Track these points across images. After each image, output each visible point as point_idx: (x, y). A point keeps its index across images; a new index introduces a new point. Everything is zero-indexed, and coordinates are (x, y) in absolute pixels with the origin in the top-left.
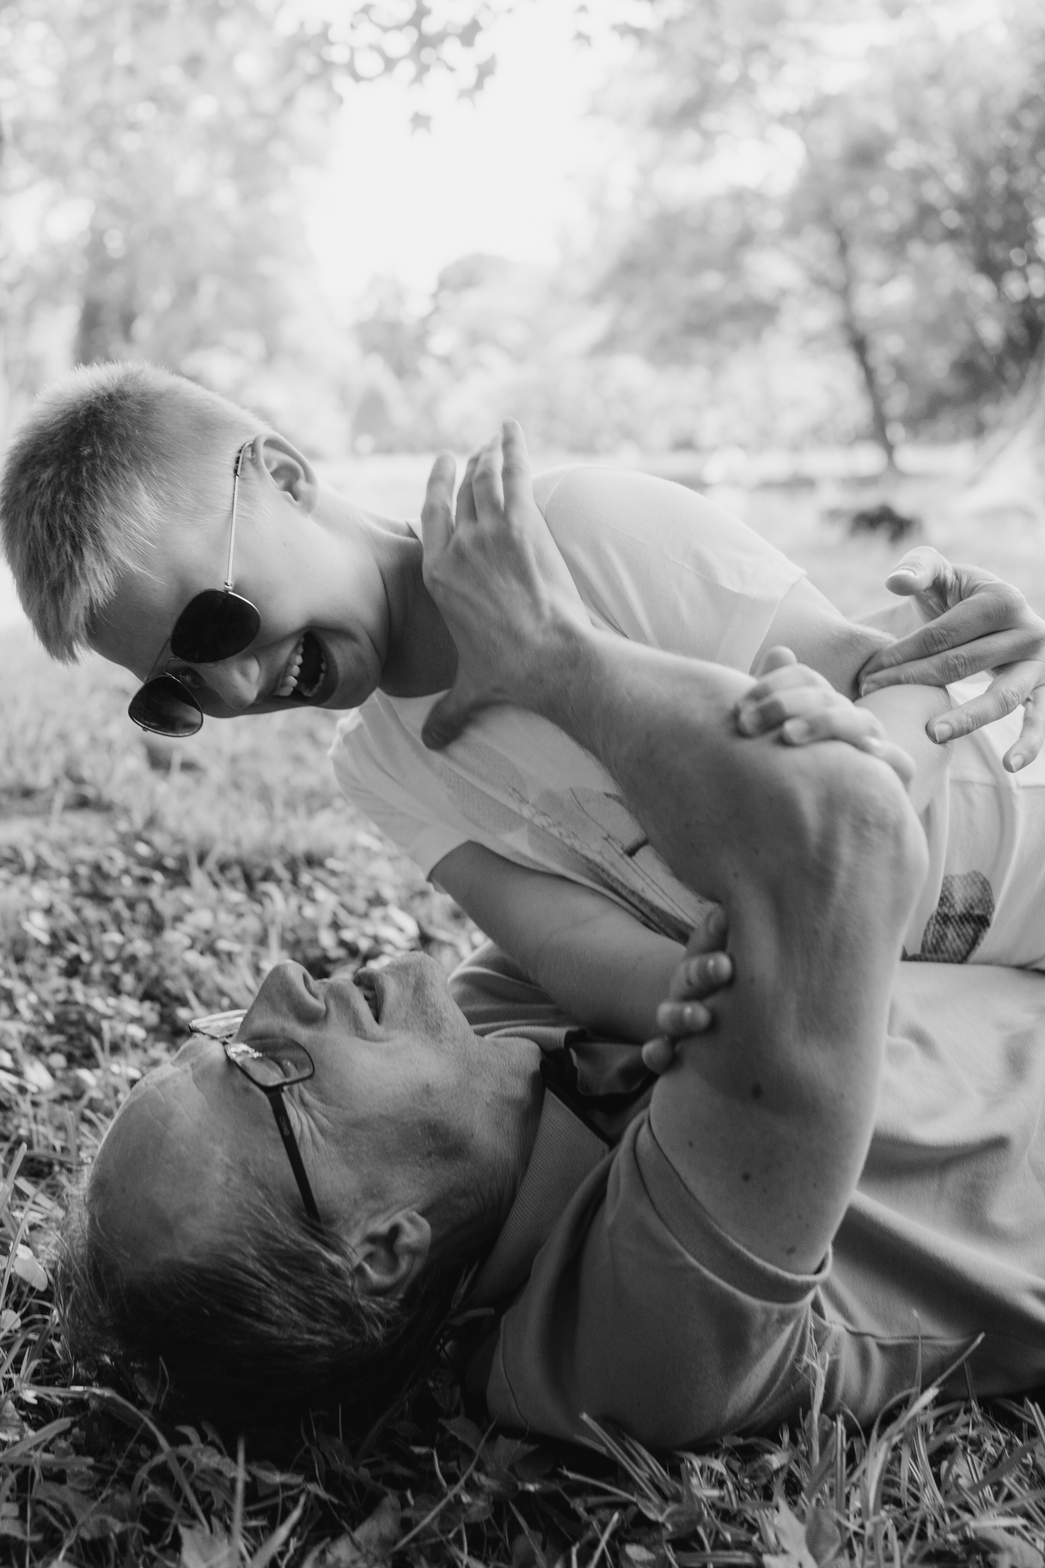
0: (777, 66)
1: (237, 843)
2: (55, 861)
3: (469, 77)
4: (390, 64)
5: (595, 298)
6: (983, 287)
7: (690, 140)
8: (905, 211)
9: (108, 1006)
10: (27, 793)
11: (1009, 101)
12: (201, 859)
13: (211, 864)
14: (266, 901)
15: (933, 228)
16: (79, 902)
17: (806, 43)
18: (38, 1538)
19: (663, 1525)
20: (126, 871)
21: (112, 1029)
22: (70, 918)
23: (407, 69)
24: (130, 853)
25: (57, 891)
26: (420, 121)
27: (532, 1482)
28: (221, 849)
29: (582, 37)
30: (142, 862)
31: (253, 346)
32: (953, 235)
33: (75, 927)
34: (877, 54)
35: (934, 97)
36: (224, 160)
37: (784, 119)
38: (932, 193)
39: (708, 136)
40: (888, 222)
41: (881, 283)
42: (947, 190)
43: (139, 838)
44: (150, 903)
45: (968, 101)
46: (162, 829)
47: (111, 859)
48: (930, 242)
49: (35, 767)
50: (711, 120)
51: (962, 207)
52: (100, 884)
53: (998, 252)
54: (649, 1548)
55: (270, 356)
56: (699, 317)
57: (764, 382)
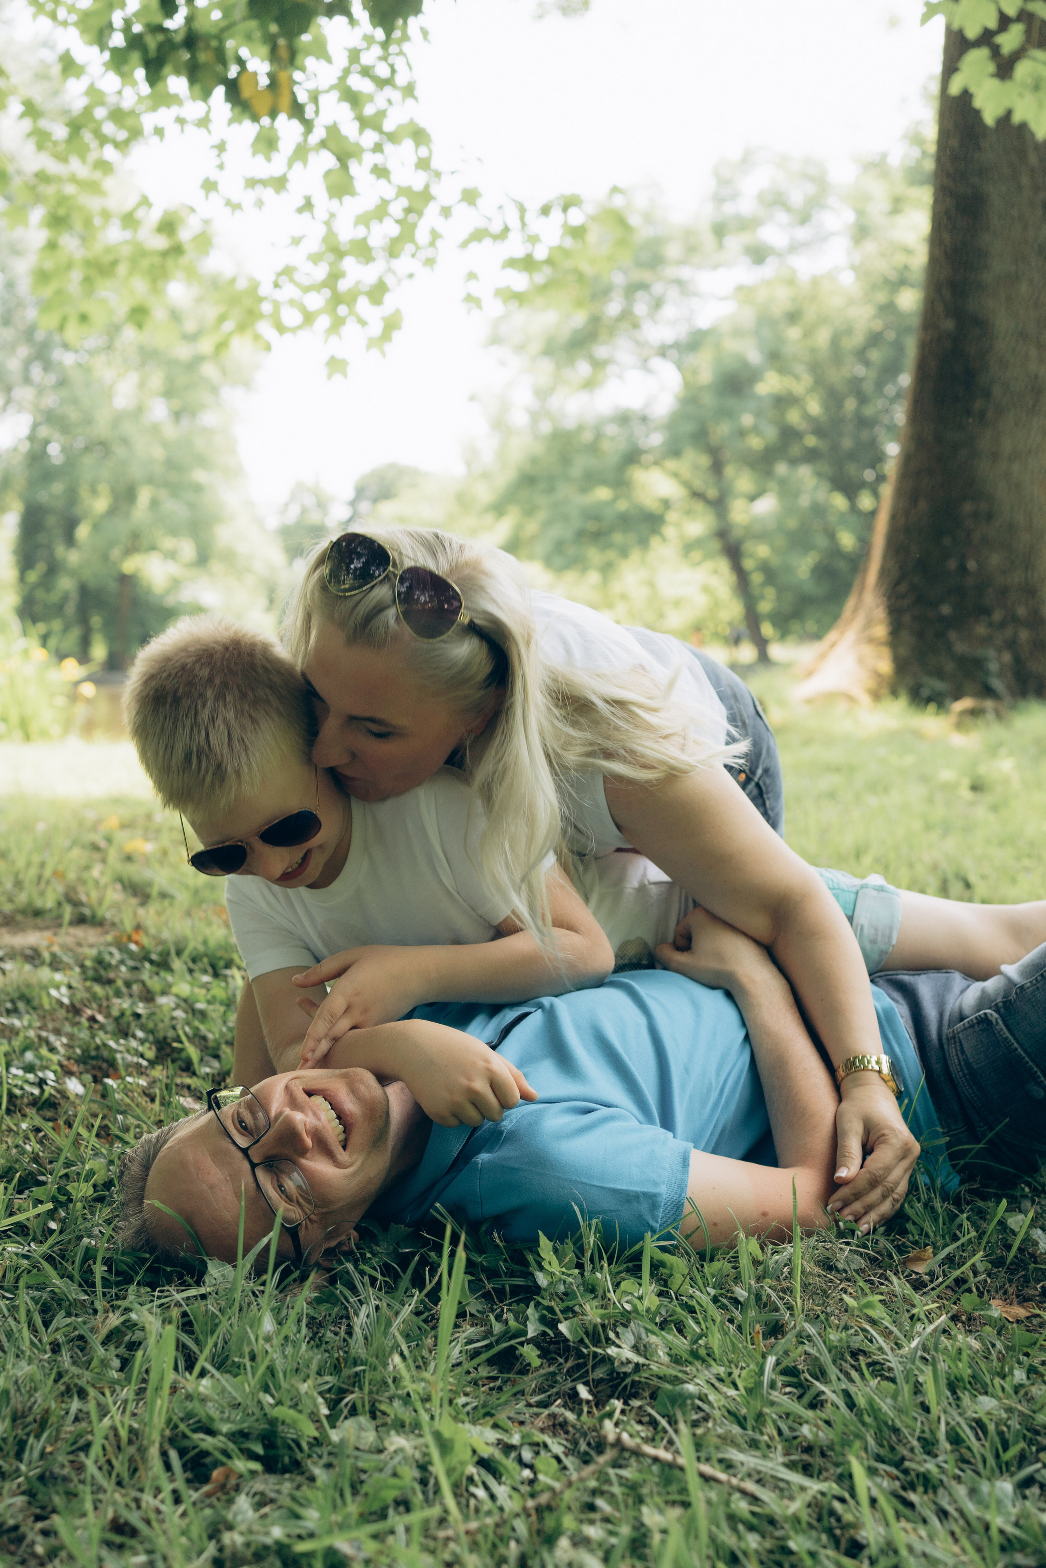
0: (658, 304)
1: (205, 943)
2: (67, 957)
3: (376, 328)
4: (309, 318)
5: (498, 508)
6: (839, 502)
7: (583, 368)
8: (771, 433)
9: (119, 1045)
10: (37, 913)
11: (858, 339)
12: (179, 953)
13: (186, 955)
14: (230, 980)
15: (795, 450)
16: (88, 984)
17: (680, 283)
20: (122, 962)
22: (81, 994)
23: (323, 322)
24: (123, 949)
25: (71, 976)
26: (336, 365)
28: (194, 945)
29: (472, 300)
30: (133, 956)
31: (187, 549)
32: (811, 456)
33: (88, 998)
34: (743, 292)
35: (794, 333)
36: (157, 380)
37: (663, 351)
38: (794, 417)
39: (598, 365)
40: (755, 443)
41: (753, 498)
42: (806, 416)
43: (130, 939)
44: (143, 983)
45: (823, 338)
46: (147, 933)
47: (111, 954)
48: (793, 462)
49: (42, 894)
50: (601, 351)
51: (819, 431)
52: (103, 973)
53: (851, 469)
55: (203, 559)
56: (592, 526)
57: (651, 584)
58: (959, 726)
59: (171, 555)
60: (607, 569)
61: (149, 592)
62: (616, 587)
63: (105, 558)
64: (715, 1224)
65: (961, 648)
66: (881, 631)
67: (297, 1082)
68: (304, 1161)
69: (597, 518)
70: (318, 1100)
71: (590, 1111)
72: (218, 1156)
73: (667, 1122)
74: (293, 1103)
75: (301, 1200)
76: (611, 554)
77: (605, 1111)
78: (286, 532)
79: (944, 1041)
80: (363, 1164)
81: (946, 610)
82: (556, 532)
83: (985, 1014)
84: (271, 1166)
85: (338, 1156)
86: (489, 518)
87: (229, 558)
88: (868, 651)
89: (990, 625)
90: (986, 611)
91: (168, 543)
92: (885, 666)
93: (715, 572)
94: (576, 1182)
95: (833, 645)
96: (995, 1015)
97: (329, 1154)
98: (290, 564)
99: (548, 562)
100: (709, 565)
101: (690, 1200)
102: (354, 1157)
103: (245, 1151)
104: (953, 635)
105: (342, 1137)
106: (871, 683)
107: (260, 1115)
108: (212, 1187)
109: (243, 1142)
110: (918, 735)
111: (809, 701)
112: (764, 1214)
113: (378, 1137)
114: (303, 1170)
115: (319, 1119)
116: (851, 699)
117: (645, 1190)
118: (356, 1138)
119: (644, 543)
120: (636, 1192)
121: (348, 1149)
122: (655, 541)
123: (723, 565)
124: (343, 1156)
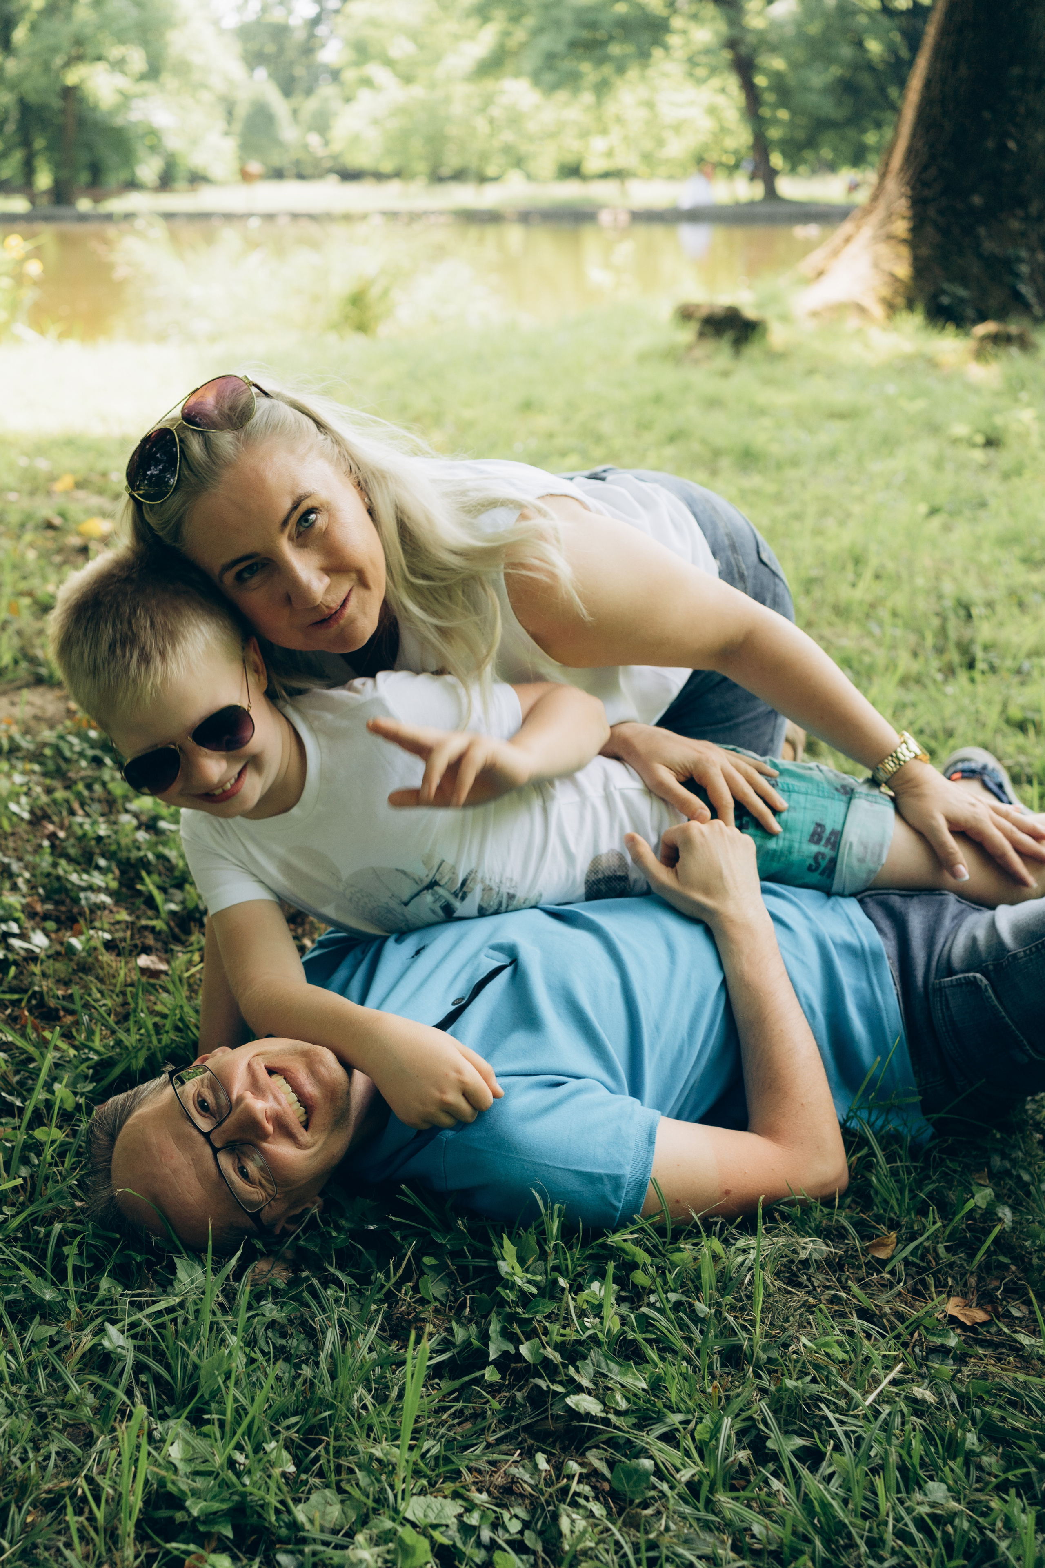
2: (26, 743)
5: (482, 12)
9: (82, 880)
16: (49, 782)
18: (90, 1265)
19: (445, 1245)
20: (82, 754)
21: (87, 899)
22: (44, 798)
27: (372, 1224)
30: (93, 744)
31: (137, 60)
33: (48, 805)
52: (64, 766)
54: (436, 1258)
55: (153, 73)
56: (585, 34)
57: (650, 105)
58: (980, 355)
59: (119, 65)
60: (602, 88)
61: (95, 108)
62: (611, 108)
63: (47, 67)
64: (677, 1201)
65: (989, 246)
66: (901, 227)
67: (260, 1058)
68: (265, 1145)
69: (593, 25)
70: (278, 1081)
71: (558, 1084)
72: (181, 1140)
73: (636, 1090)
74: (256, 1087)
75: (264, 1182)
76: (607, 70)
77: (573, 1083)
78: (245, 33)
79: (930, 990)
80: (325, 1143)
81: (977, 200)
82: (547, 42)
83: (975, 977)
84: (233, 1150)
85: (301, 1138)
86: (473, 22)
87: (183, 69)
88: (884, 250)
89: (1026, 219)
90: (1022, 202)
91: (115, 52)
92: (903, 270)
93: (723, 90)
94: (540, 1164)
95: (848, 240)
96: (985, 981)
97: (291, 1136)
98: (251, 77)
99: (536, 79)
100: (716, 82)
101: (654, 1181)
102: (316, 1137)
103: (207, 1136)
104: (982, 231)
105: (303, 1118)
106: (886, 292)
107: (222, 1095)
108: (175, 1171)
109: (205, 1125)
110: (932, 363)
111: (815, 314)
112: (727, 1192)
113: (339, 1118)
114: (264, 1153)
115: (280, 1104)
116: (861, 310)
117: (609, 1172)
118: (318, 1119)
119: (644, 56)
120: (600, 1174)
121: (310, 1129)
122: (657, 53)
123: (733, 83)
124: (305, 1136)
